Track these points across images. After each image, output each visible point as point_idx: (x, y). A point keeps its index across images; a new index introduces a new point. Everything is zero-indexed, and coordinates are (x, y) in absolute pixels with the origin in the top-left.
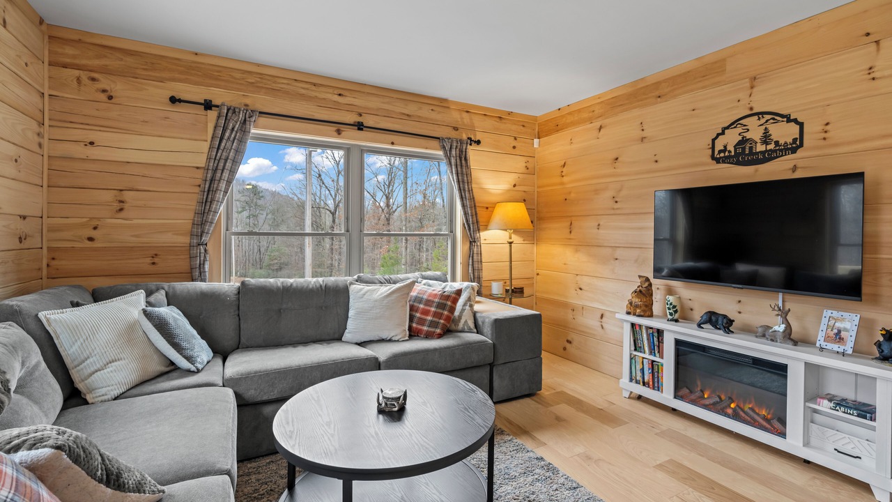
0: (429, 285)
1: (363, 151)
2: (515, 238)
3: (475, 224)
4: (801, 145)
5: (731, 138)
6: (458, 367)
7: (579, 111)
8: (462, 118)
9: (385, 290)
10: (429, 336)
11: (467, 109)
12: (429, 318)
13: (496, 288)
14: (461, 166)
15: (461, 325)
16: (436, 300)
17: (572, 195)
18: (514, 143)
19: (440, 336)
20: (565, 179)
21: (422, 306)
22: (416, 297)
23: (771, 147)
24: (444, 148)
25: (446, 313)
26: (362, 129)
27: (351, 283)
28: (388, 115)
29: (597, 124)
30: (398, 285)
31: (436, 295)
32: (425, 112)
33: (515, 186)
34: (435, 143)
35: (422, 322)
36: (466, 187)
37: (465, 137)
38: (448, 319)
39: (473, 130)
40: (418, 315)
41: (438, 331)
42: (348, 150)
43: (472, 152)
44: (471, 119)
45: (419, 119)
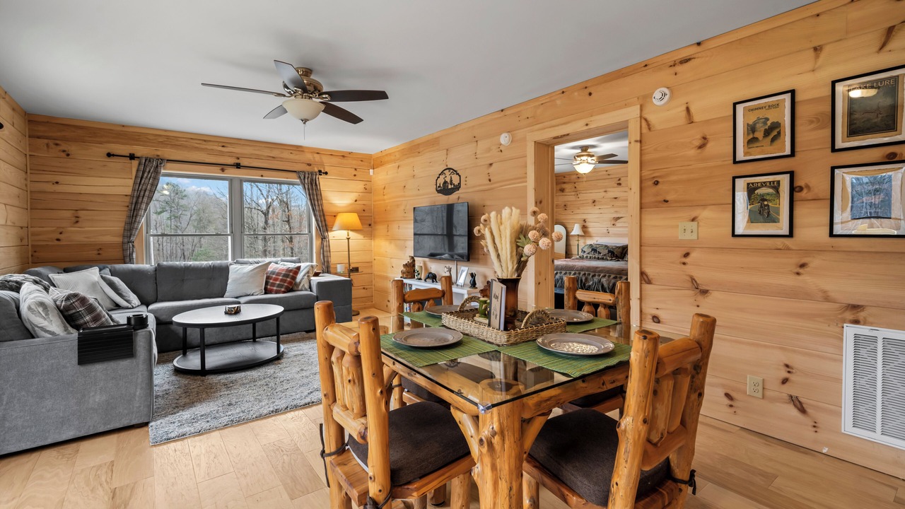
0: (284, 265)
1: (242, 181)
2: (352, 234)
3: (324, 227)
4: (460, 187)
6: (292, 308)
7: (390, 154)
8: (314, 158)
9: (250, 267)
10: (277, 292)
11: (318, 152)
12: (278, 282)
13: (340, 268)
14: (312, 189)
15: (300, 287)
16: (284, 272)
17: (389, 207)
18: (355, 173)
19: (284, 292)
20: (385, 197)
21: (274, 276)
22: (272, 271)
23: (453, 186)
24: (300, 178)
25: (289, 279)
26: (239, 168)
27: (231, 264)
28: (258, 157)
29: (397, 164)
30: (260, 264)
31: (284, 270)
32: (286, 155)
33: (356, 201)
34: (294, 174)
35: (273, 285)
36: (316, 203)
37: (316, 170)
38: (290, 283)
39: (323, 165)
40: (271, 281)
41: (283, 289)
42: (231, 180)
43: (323, 182)
44: (321, 158)
45: (281, 159)
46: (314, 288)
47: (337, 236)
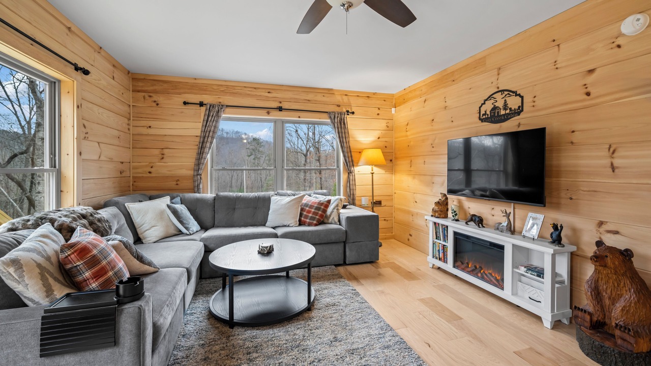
0: (316, 198)
1: (283, 122)
2: (376, 169)
3: (350, 163)
4: (522, 110)
5: (488, 107)
6: (323, 242)
7: (415, 90)
8: (343, 99)
9: (288, 199)
10: (310, 225)
11: (346, 94)
12: (310, 215)
13: (365, 201)
14: (341, 128)
15: (330, 220)
16: (316, 205)
17: (412, 143)
18: (378, 112)
19: (316, 225)
20: (408, 133)
21: (307, 208)
22: (306, 204)
23: (508, 111)
24: (330, 118)
25: (320, 212)
26: (281, 111)
27: (272, 196)
28: (296, 101)
29: (423, 99)
30: (296, 197)
31: (316, 203)
32: (319, 98)
33: (379, 138)
34: (326, 115)
35: (306, 217)
36: (344, 140)
37: (344, 110)
38: (321, 216)
39: (350, 106)
40: (305, 213)
41: (315, 222)
42: (275, 122)
43: (349, 119)
44: (348, 99)
45: (316, 102)
46: (343, 222)
47: (362, 171)
